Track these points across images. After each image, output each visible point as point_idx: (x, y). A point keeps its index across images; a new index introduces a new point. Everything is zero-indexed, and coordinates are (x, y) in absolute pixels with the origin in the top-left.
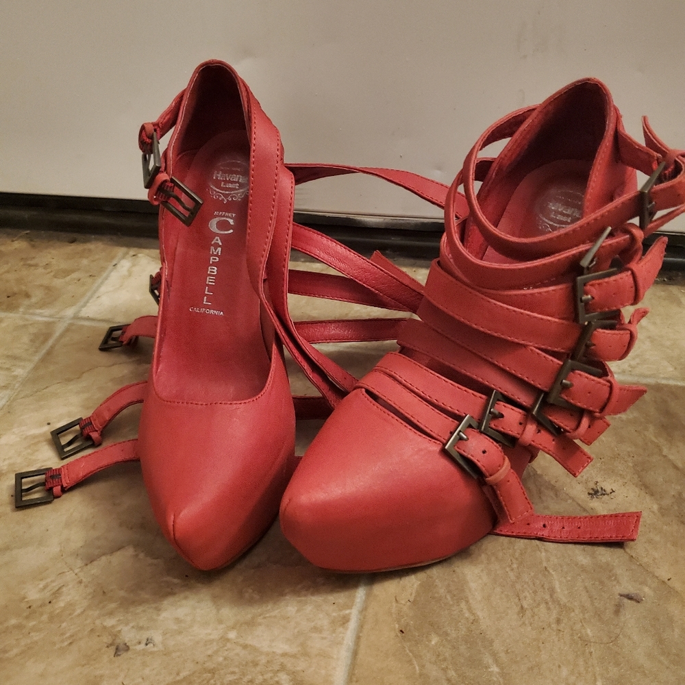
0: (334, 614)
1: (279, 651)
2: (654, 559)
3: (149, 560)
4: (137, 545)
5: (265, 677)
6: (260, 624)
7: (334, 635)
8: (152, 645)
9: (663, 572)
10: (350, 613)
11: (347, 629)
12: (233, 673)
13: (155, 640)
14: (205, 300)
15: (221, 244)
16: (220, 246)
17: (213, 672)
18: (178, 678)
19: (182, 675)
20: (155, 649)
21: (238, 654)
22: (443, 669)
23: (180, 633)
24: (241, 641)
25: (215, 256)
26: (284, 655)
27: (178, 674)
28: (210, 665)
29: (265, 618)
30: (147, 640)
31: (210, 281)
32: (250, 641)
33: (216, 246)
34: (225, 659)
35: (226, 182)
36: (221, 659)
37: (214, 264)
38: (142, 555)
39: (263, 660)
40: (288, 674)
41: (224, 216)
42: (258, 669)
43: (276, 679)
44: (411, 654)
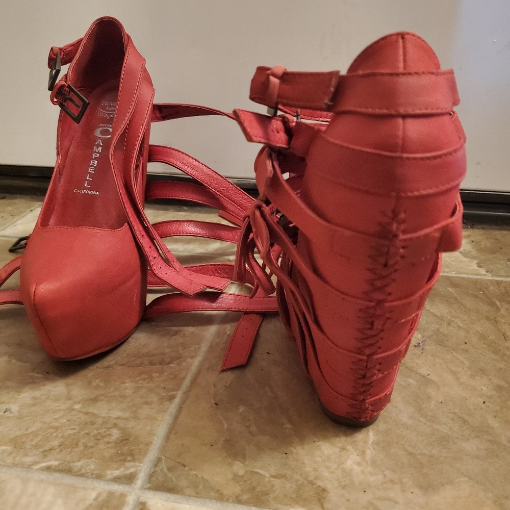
0: (164, 394)
1: (115, 416)
2: (417, 364)
3: (19, 364)
4: (11, 355)
5: (100, 431)
6: (102, 400)
7: (161, 406)
8: (9, 412)
9: (424, 371)
10: (177, 394)
11: (172, 403)
12: (74, 429)
13: (13, 410)
14: (86, 184)
15: (101, 144)
16: (101, 146)
17: (56, 428)
18: (27, 432)
19: (30, 431)
20: (11, 415)
21: (80, 418)
22: (247, 426)
23: (34, 405)
24: (84, 410)
25: (97, 153)
26: (118, 418)
27: (27, 430)
28: (55, 424)
29: (106, 397)
30: (6, 409)
31: (91, 170)
32: (91, 410)
33: (98, 146)
34: (69, 421)
35: (110, 106)
36: (65, 421)
37: (95, 159)
38: (13, 361)
39: (100, 421)
40: (119, 430)
41: (106, 126)
42: (94, 426)
43: (109, 432)
44: (222, 418)
